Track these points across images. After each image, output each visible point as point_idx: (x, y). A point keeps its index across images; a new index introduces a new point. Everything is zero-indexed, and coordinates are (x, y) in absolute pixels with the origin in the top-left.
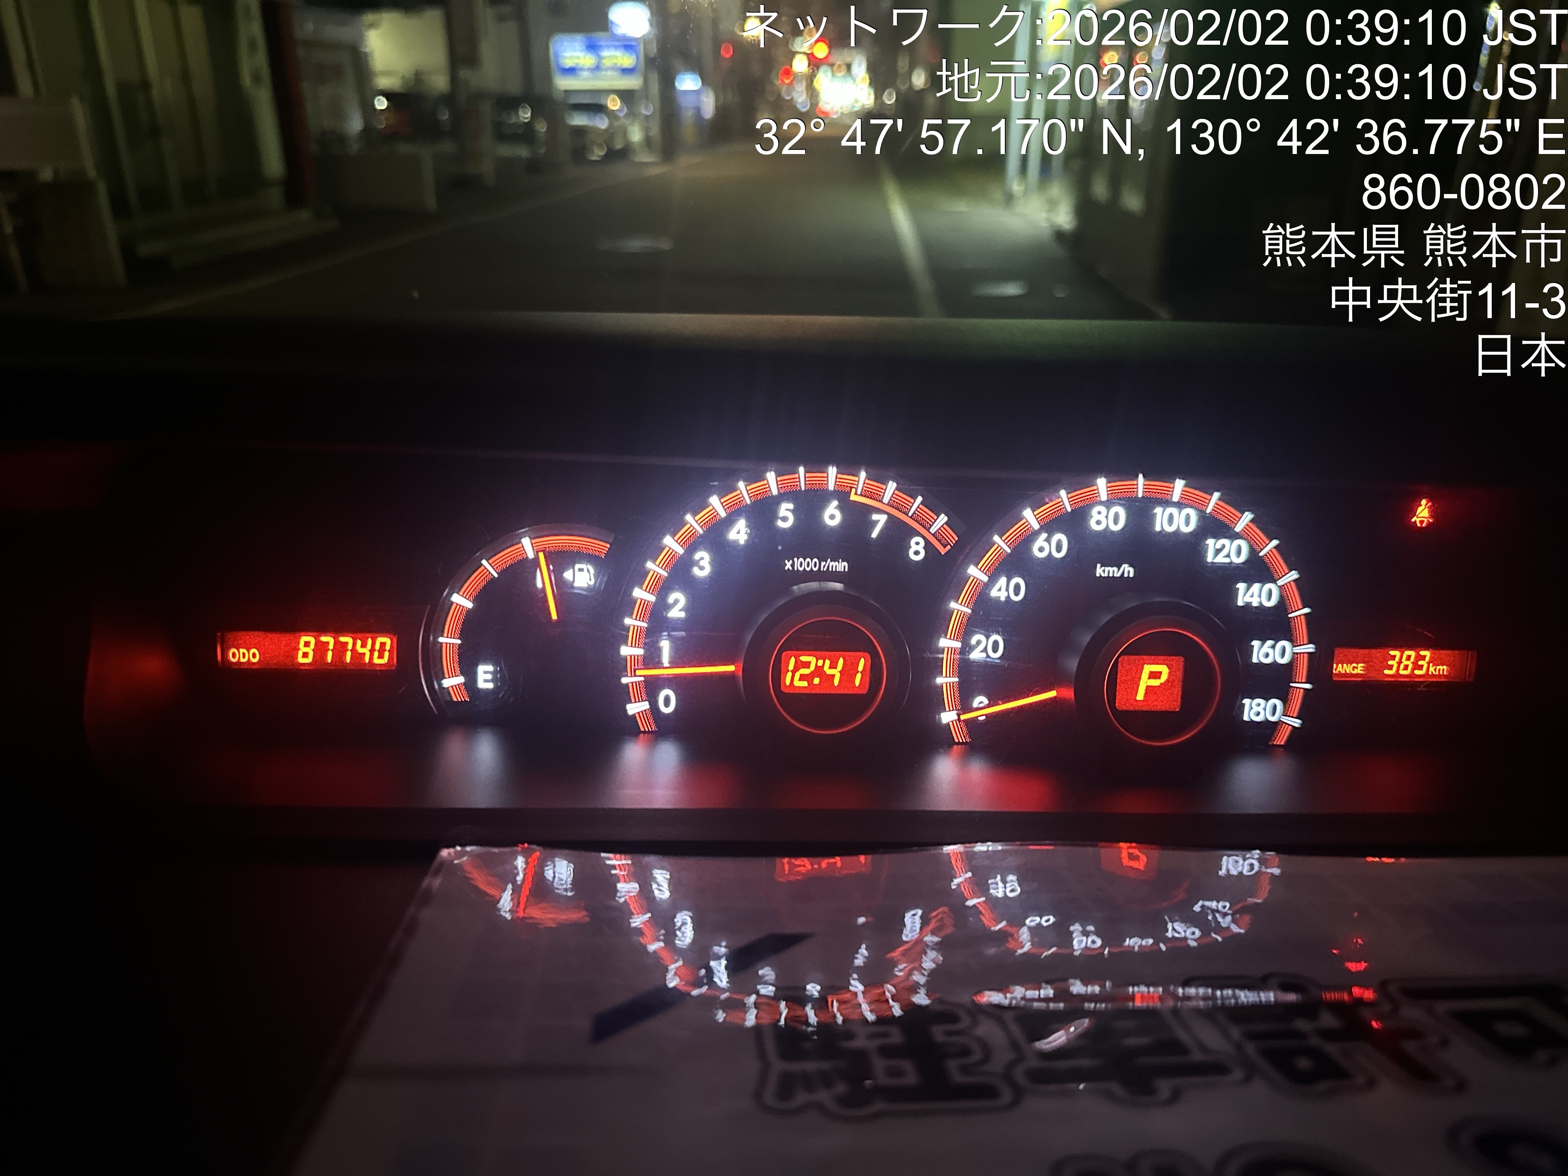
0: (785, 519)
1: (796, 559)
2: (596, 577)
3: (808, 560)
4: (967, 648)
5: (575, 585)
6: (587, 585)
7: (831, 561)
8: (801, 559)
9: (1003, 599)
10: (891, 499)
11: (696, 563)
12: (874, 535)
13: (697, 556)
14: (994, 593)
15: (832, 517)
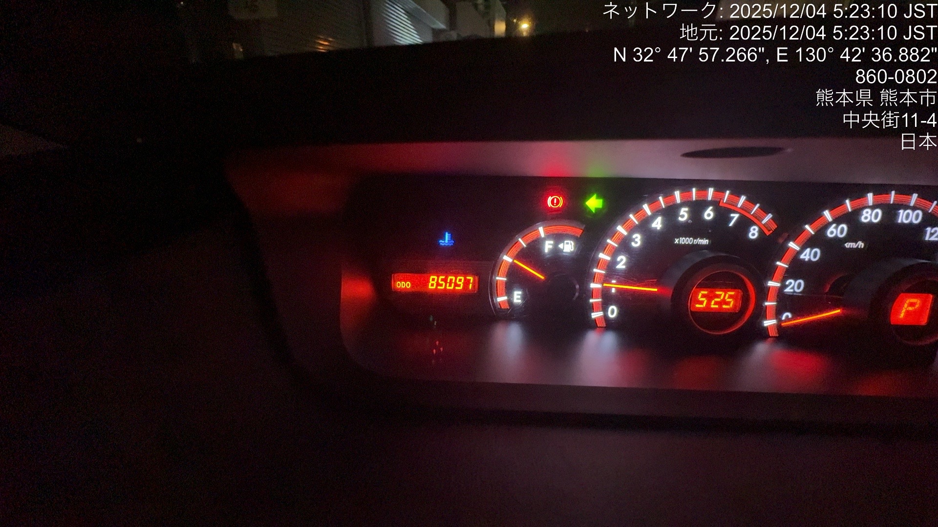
0: (683, 216)
1: (681, 238)
2: (575, 248)
3: (687, 238)
4: (784, 286)
5: (564, 251)
6: (569, 251)
7: (700, 239)
8: (684, 238)
9: (807, 260)
10: (742, 206)
11: (633, 240)
12: (731, 224)
13: (634, 236)
14: (802, 257)
15: (709, 215)
